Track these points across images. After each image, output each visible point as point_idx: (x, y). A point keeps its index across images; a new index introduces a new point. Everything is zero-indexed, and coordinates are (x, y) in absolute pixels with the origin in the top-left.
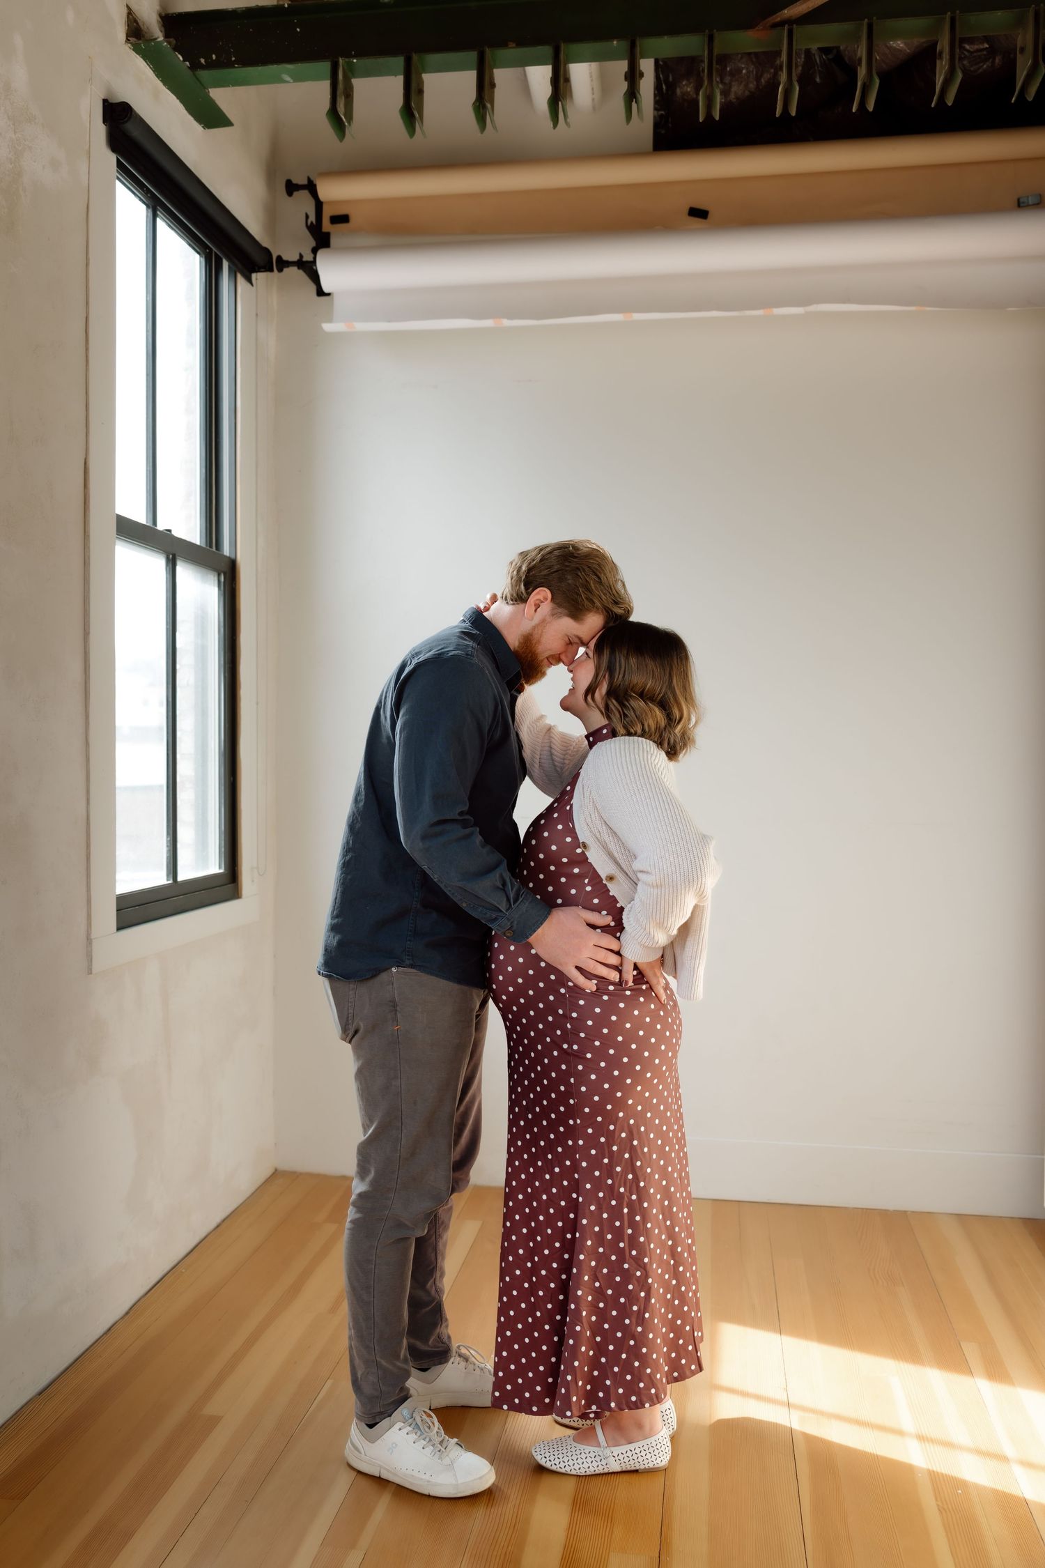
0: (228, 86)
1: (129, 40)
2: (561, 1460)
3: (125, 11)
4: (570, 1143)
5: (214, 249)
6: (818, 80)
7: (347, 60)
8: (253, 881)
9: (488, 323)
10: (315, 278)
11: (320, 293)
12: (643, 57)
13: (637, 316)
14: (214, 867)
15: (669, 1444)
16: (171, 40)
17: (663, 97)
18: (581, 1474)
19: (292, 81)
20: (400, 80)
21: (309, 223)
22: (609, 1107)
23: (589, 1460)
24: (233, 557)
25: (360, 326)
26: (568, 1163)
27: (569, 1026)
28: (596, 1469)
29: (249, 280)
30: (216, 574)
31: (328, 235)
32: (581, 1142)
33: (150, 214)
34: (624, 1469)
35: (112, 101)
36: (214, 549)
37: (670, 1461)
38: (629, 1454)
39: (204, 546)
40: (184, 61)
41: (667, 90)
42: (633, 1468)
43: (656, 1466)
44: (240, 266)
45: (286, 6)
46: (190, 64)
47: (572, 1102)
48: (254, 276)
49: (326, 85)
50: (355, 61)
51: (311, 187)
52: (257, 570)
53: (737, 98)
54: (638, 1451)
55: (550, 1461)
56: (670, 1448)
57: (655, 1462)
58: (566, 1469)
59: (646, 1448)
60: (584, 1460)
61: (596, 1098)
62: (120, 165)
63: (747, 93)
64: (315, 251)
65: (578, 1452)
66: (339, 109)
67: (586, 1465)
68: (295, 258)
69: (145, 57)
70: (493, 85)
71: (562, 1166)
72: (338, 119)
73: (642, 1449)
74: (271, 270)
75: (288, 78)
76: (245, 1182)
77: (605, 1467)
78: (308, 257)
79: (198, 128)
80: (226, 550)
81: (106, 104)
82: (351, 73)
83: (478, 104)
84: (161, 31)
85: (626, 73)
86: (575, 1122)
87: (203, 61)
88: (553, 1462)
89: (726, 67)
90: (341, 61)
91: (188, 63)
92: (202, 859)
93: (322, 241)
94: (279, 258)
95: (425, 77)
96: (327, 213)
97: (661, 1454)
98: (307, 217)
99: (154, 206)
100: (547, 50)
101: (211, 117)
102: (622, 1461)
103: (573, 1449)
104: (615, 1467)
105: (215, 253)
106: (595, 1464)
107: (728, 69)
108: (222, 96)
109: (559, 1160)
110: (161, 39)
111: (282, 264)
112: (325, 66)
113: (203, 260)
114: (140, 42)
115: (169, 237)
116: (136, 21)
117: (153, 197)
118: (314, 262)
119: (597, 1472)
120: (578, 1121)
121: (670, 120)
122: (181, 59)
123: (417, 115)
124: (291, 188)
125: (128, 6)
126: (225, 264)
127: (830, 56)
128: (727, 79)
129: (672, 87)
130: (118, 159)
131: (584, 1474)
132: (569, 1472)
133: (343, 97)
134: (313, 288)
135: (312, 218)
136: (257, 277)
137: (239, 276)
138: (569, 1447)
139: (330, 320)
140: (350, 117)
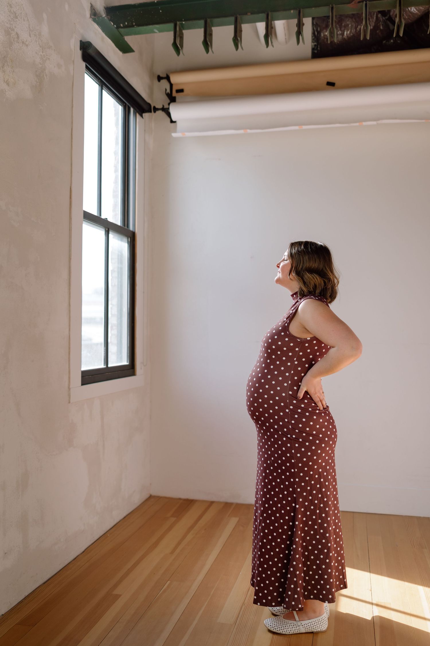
0: (132, 35)
1: (91, 17)
2: (278, 627)
3: (90, 5)
4: (292, 480)
5: (127, 103)
6: (381, 28)
7: (180, 22)
8: (141, 368)
9: (242, 132)
10: (169, 115)
11: (172, 122)
12: (304, 17)
13: (304, 127)
14: (125, 362)
15: (327, 620)
16: (108, 17)
17: (316, 37)
18: (287, 634)
19: (158, 32)
20: (202, 30)
21: (167, 92)
22: (311, 463)
23: (291, 627)
24: (134, 231)
25: (188, 134)
26: (291, 489)
27: (290, 427)
28: (294, 631)
29: (142, 116)
30: (127, 238)
31: (175, 98)
32: (297, 480)
33: (100, 89)
34: (307, 631)
35: (83, 41)
36: (126, 227)
37: (328, 628)
38: (309, 624)
39: (122, 226)
40: (114, 25)
41: (317, 34)
42: (311, 631)
43: (322, 630)
44: (138, 110)
45: (156, 2)
46: (116, 26)
47: (293, 461)
48: (144, 115)
49: (172, 34)
50: (184, 23)
51: (168, 78)
52: (144, 236)
53: (347, 37)
54: (313, 623)
55: (273, 627)
56: (327, 622)
57: (321, 629)
58: (280, 631)
59: (317, 622)
60: (289, 627)
61: (305, 459)
62: (87, 67)
63: (351, 34)
64: (169, 104)
65: (286, 623)
66: (177, 42)
67: (289, 630)
68: (161, 107)
69: (98, 24)
70: (241, 31)
71: (288, 491)
72: (177, 47)
73: (315, 622)
74: (151, 112)
75: (156, 31)
76: (137, 500)
77: (298, 630)
78: (166, 106)
79: (120, 53)
80: (131, 228)
81: (81, 42)
82: (182, 27)
83: (234, 38)
84: (105, 14)
85: (297, 24)
86: (294, 470)
87: (122, 25)
88: (274, 628)
89: (342, 24)
90: (178, 23)
91: (115, 26)
92: (120, 359)
93: (173, 99)
94: (154, 107)
95: (213, 28)
96: (175, 89)
97: (324, 624)
98: (166, 90)
99: (102, 85)
100: (264, 15)
101: (125, 48)
102: (306, 628)
103: (283, 622)
104: (303, 630)
105: (128, 106)
106: (294, 629)
107: (343, 25)
108: (130, 40)
109: (286, 488)
110: (104, 16)
111: (156, 109)
112: (171, 25)
113: (123, 108)
114: (96, 17)
115: (108, 98)
116: (94, 10)
117: (102, 81)
118: (169, 108)
119: (295, 633)
120: (296, 470)
121: (319, 46)
122: (112, 24)
123: (209, 44)
124: (160, 78)
125: (91, 4)
126: (132, 110)
127: (387, 18)
128: (343, 29)
129: (319, 33)
130: (86, 65)
131: (288, 634)
132: (282, 633)
133: (179, 38)
134: (169, 120)
135: (168, 91)
136: (146, 115)
137: (138, 115)
138: (281, 621)
139: (175, 131)
140: (182, 46)
